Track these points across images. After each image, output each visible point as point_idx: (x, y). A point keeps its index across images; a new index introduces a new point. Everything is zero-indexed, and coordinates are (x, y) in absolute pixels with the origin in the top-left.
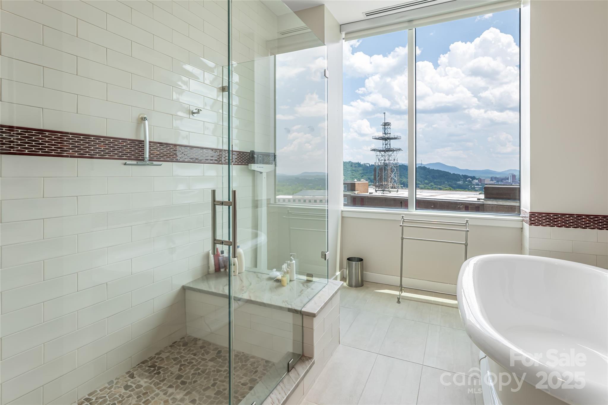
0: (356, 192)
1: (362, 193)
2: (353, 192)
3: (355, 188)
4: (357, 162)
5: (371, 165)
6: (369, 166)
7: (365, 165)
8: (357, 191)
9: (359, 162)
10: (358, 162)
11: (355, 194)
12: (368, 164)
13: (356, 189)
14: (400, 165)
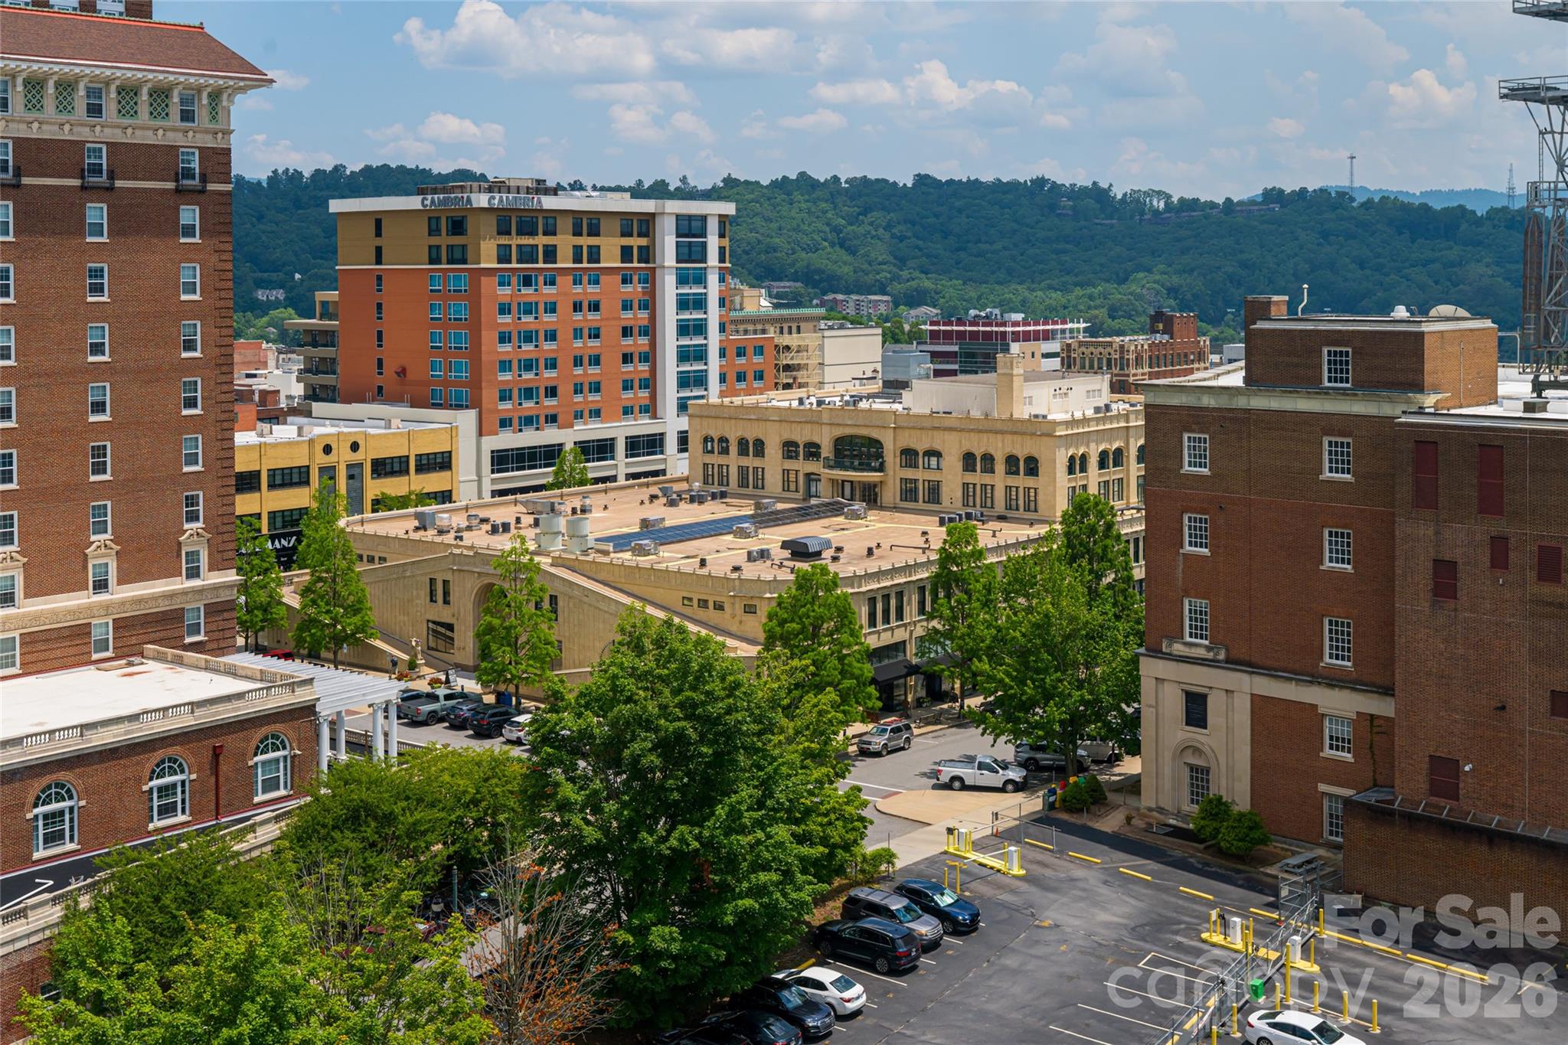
0: (1429, 401)
1: (1461, 407)
2: (1409, 402)
3: (1422, 371)
4: (1089, 184)
5: (1175, 199)
6: (1162, 205)
7: (1138, 201)
8: (1436, 390)
9: (1104, 185)
10: (1095, 183)
11: (1420, 411)
12: (1159, 193)
13: (1428, 379)
14: (1370, 201)
